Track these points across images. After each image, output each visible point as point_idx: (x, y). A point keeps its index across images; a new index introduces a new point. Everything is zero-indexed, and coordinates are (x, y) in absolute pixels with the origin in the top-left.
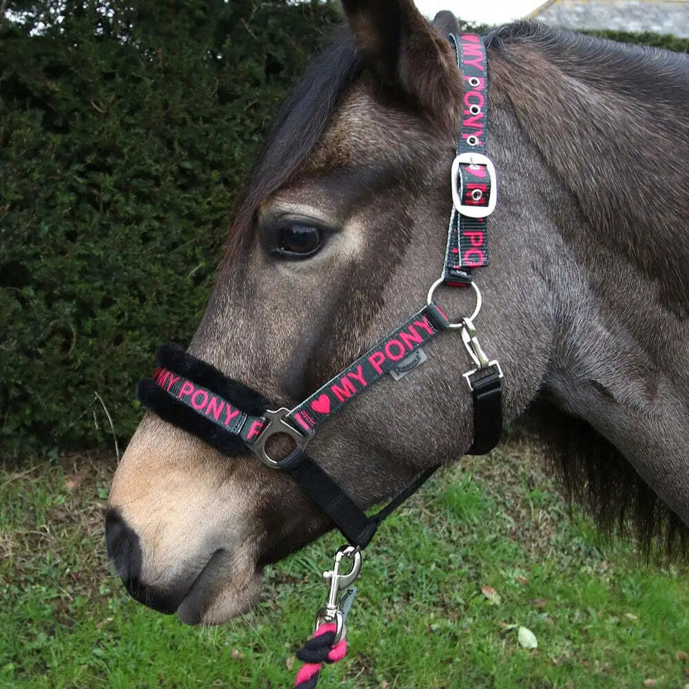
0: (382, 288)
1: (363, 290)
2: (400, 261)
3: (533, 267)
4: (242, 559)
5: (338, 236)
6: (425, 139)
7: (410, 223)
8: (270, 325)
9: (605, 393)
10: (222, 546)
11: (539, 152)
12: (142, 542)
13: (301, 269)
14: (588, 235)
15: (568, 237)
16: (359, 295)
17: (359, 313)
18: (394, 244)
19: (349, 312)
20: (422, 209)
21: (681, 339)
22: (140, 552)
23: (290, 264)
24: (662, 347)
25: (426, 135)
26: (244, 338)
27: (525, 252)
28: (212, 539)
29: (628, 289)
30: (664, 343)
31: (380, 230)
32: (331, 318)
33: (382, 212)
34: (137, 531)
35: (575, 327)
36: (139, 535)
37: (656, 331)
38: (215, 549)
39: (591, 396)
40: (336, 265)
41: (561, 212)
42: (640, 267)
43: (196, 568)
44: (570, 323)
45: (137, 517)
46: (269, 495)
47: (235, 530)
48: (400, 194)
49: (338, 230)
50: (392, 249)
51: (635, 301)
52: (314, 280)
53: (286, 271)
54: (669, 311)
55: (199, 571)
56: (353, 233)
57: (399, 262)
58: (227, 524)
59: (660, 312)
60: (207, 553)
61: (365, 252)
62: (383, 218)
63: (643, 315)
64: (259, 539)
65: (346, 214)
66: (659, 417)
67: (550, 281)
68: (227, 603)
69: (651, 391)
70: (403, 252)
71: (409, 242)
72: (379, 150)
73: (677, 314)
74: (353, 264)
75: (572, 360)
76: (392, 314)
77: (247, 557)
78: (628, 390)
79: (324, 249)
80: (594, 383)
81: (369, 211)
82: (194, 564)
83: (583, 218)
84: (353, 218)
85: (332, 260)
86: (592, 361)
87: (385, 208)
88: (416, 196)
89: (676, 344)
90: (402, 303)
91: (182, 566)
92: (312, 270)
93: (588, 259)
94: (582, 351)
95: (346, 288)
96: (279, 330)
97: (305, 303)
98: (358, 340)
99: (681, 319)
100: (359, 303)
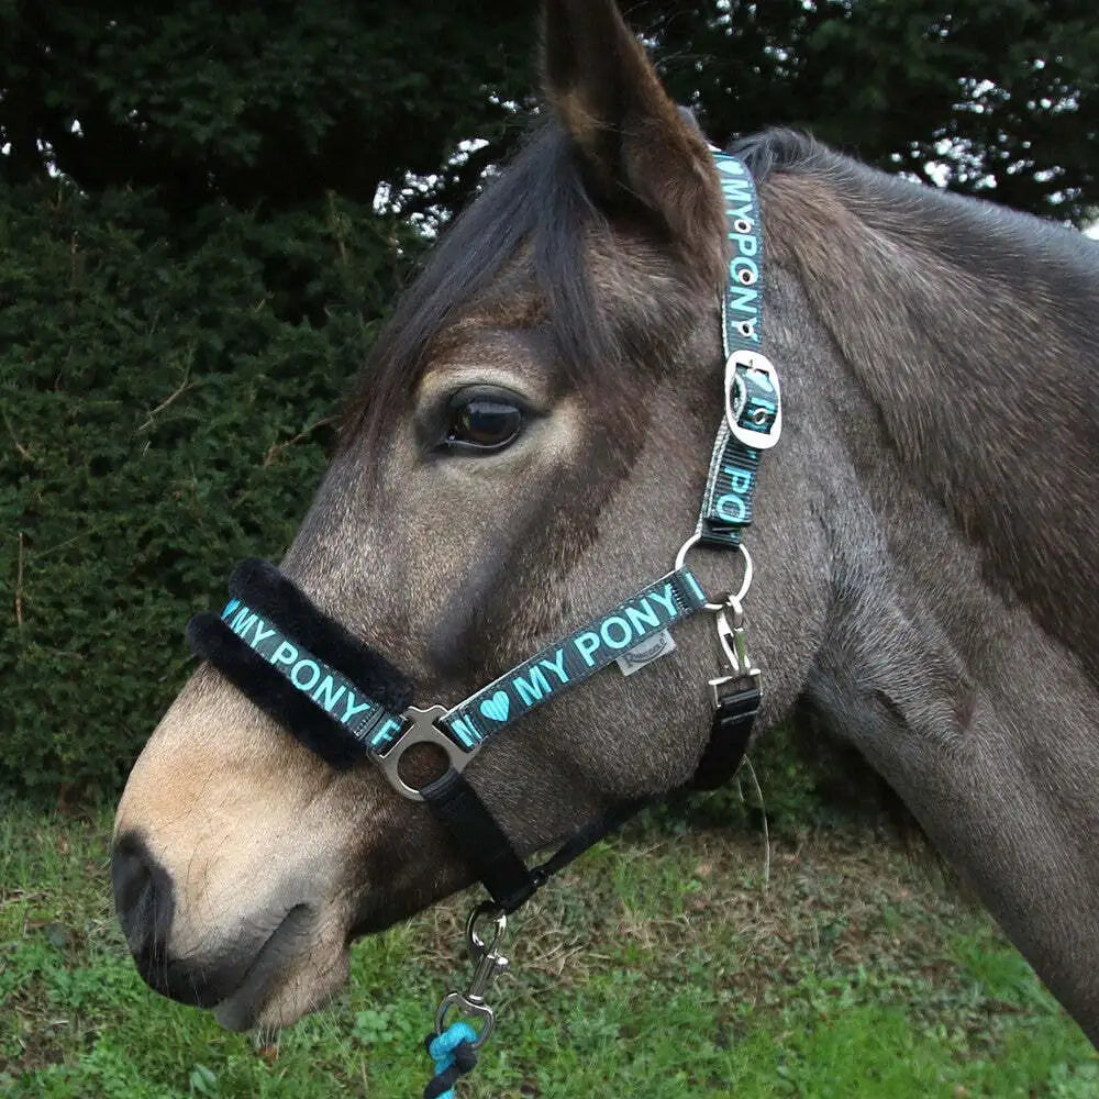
0: (598, 513)
1: (570, 513)
2: (627, 473)
3: (812, 506)
4: (328, 925)
5: (542, 423)
6: (680, 291)
9: (894, 713)
10: (305, 899)
11: (833, 338)
13: (480, 470)
14: (892, 467)
15: (864, 468)
16: (563, 520)
17: (560, 547)
18: (621, 448)
19: (545, 544)
20: (664, 400)
22: (173, 905)
23: (461, 461)
24: (980, 649)
27: (802, 485)
28: (289, 885)
29: (941, 555)
30: (986, 641)
31: (602, 423)
32: (517, 550)
34: (170, 871)
35: (862, 607)
36: (174, 877)
37: (976, 623)
38: (294, 904)
39: (873, 714)
40: (534, 469)
42: (958, 522)
43: (262, 930)
44: (856, 600)
45: (171, 849)
46: (384, 824)
47: (327, 876)
48: (638, 372)
49: (543, 414)
50: (617, 454)
52: (498, 488)
53: (454, 471)
54: (995, 593)
55: (267, 936)
56: (565, 422)
57: (625, 475)
58: (313, 865)
59: (983, 595)
60: (280, 909)
61: (580, 453)
63: (959, 596)
64: (357, 894)
65: (559, 390)
66: (969, 759)
67: (833, 531)
68: (298, 994)
69: (963, 718)
70: (632, 462)
71: (642, 447)
72: (615, 299)
73: (1005, 597)
74: (559, 470)
75: (852, 655)
76: (608, 553)
77: (336, 921)
78: (928, 711)
80: (880, 695)
82: (260, 923)
83: (888, 441)
84: (567, 398)
85: (528, 461)
86: (882, 660)
89: (1001, 643)
90: (623, 538)
92: (495, 473)
93: (890, 506)
94: (868, 644)
95: (545, 506)
97: (478, 524)
98: (554, 588)
99: (1009, 606)
100: (562, 532)
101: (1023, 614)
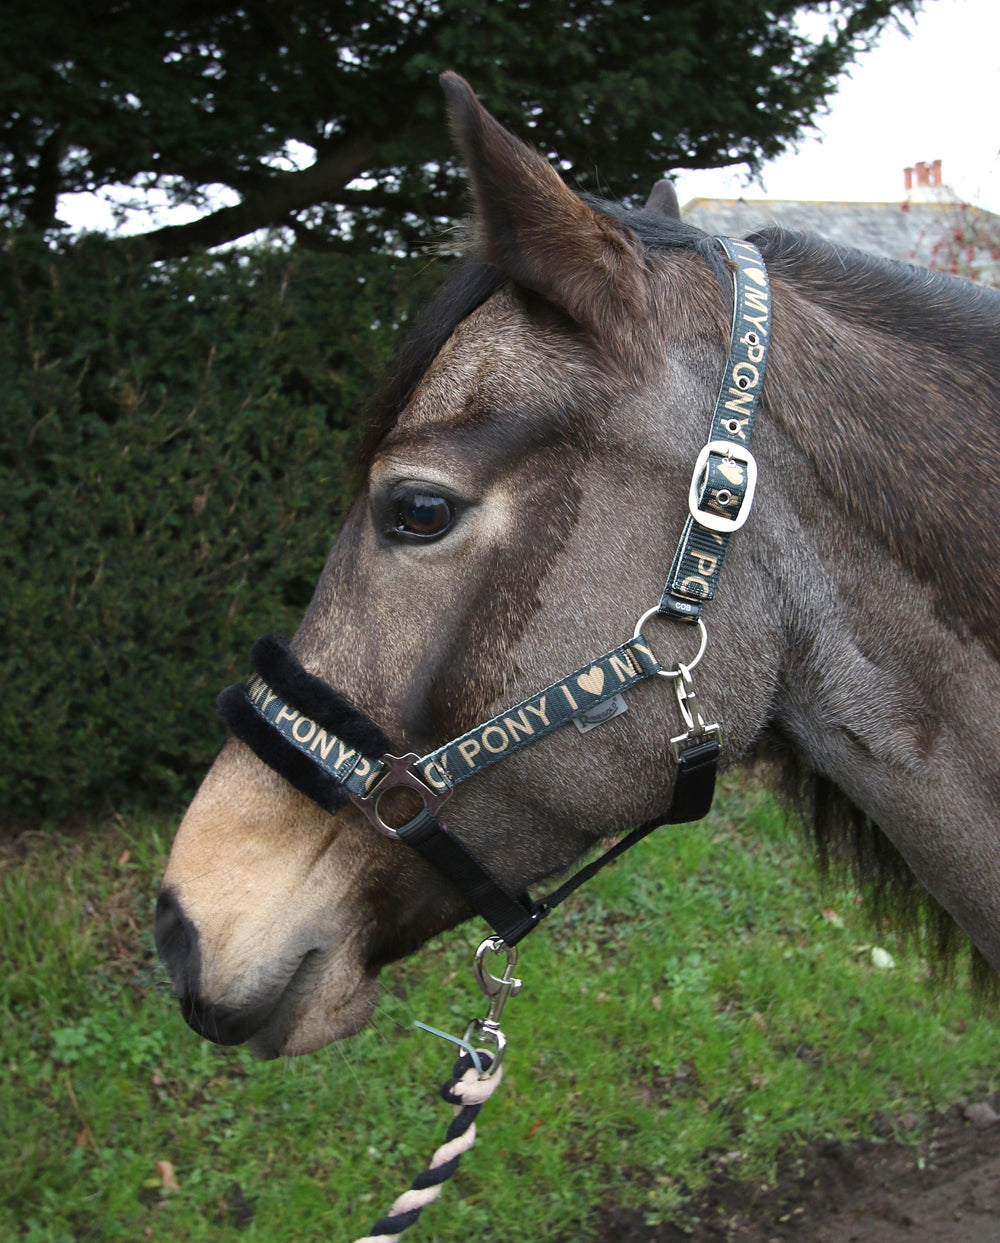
0: (537, 584)
1: (510, 587)
2: (562, 546)
3: (753, 558)
5: (475, 511)
6: (595, 376)
7: (577, 495)
8: (385, 634)
9: (859, 744)
10: (317, 945)
12: (203, 941)
13: (425, 556)
14: (834, 517)
15: (808, 518)
16: (505, 594)
18: (554, 524)
19: (490, 617)
20: (594, 475)
21: (965, 671)
22: (200, 954)
23: (410, 549)
24: (941, 682)
25: (595, 370)
26: (350, 651)
28: (302, 934)
29: (892, 596)
30: (945, 676)
31: (534, 504)
32: (465, 625)
33: (538, 478)
34: (197, 923)
35: (818, 648)
36: (200, 929)
37: (933, 659)
38: (306, 950)
39: (841, 748)
40: (473, 551)
41: (794, 482)
42: (907, 566)
43: (281, 978)
44: (812, 641)
47: (334, 924)
48: (565, 453)
49: (475, 502)
50: (551, 530)
51: (902, 614)
52: (443, 571)
53: (405, 558)
54: (949, 629)
55: (285, 983)
56: (496, 507)
57: (560, 548)
58: (321, 914)
59: (938, 632)
60: (295, 956)
61: (514, 533)
62: (539, 487)
63: (914, 635)
64: (366, 932)
65: (486, 479)
67: (779, 579)
70: (566, 535)
71: (576, 521)
72: (533, 393)
73: (960, 633)
74: (496, 550)
75: (815, 694)
76: (551, 621)
79: (456, 528)
80: (844, 729)
81: (519, 478)
82: (276, 972)
83: (827, 492)
84: (496, 486)
85: (466, 544)
86: (841, 697)
87: (543, 473)
88: (586, 456)
89: (959, 677)
90: (564, 605)
91: (257, 976)
92: (439, 559)
94: (828, 682)
95: (487, 583)
96: (396, 642)
97: (431, 604)
99: (963, 641)
100: (505, 604)
101: (978, 649)
